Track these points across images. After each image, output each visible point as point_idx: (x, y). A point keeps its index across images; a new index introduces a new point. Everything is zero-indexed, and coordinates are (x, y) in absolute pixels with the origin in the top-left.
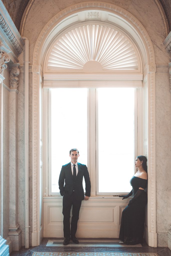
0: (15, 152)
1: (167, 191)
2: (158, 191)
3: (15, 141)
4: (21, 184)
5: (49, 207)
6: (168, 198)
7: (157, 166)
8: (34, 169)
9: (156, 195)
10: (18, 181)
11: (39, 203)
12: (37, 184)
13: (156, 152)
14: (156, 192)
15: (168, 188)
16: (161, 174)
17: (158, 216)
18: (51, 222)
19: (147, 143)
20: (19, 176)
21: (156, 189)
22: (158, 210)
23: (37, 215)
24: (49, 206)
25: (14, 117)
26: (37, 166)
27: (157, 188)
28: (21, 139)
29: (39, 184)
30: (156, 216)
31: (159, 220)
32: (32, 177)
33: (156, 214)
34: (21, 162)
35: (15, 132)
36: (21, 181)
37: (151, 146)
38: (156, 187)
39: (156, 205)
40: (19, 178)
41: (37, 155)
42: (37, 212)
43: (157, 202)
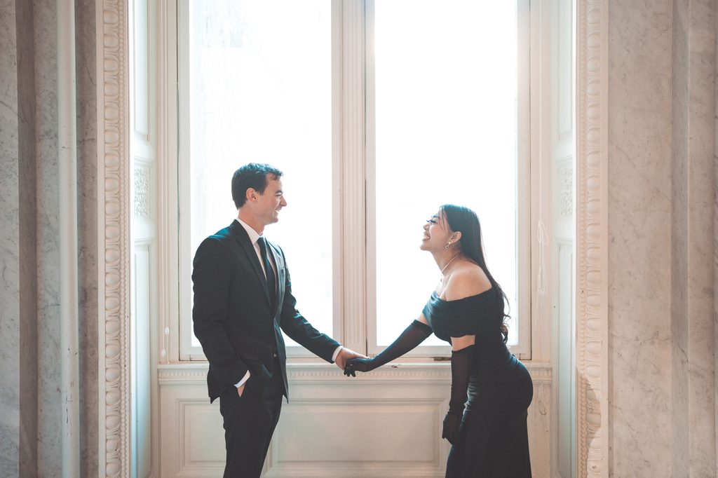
0: (17, 181)
1: (653, 343)
2: (616, 344)
3: (17, 135)
4: (50, 317)
5: (181, 403)
6: (658, 372)
7: (612, 240)
8: (103, 256)
9: (610, 362)
10: (40, 303)
11: (130, 394)
12: (120, 315)
13: (611, 182)
14: (610, 347)
15: (657, 334)
16: (630, 273)
17: (615, 448)
18: (192, 462)
19: (570, 149)
20: (41, 285)
21: (611, 336)
22: (616, 425)
23: (119, 444)
24: (180, 401)
25: (7, 29)
26: (120, 243)
27: (615, 334)
28: (51, 131)
29: (127, 314)
30: (610, 449)
31: (619, 464)
32: (96, 289)
33: (609, 439)
34: (49, 225)
35: (16, 95)
36: (52, 305)
37: (589, 159)
38: (609, 328)
39: (609, 403)
40: (42, 292)
41: (120, 196)
42: (118, 433)
43: (615, 388)
